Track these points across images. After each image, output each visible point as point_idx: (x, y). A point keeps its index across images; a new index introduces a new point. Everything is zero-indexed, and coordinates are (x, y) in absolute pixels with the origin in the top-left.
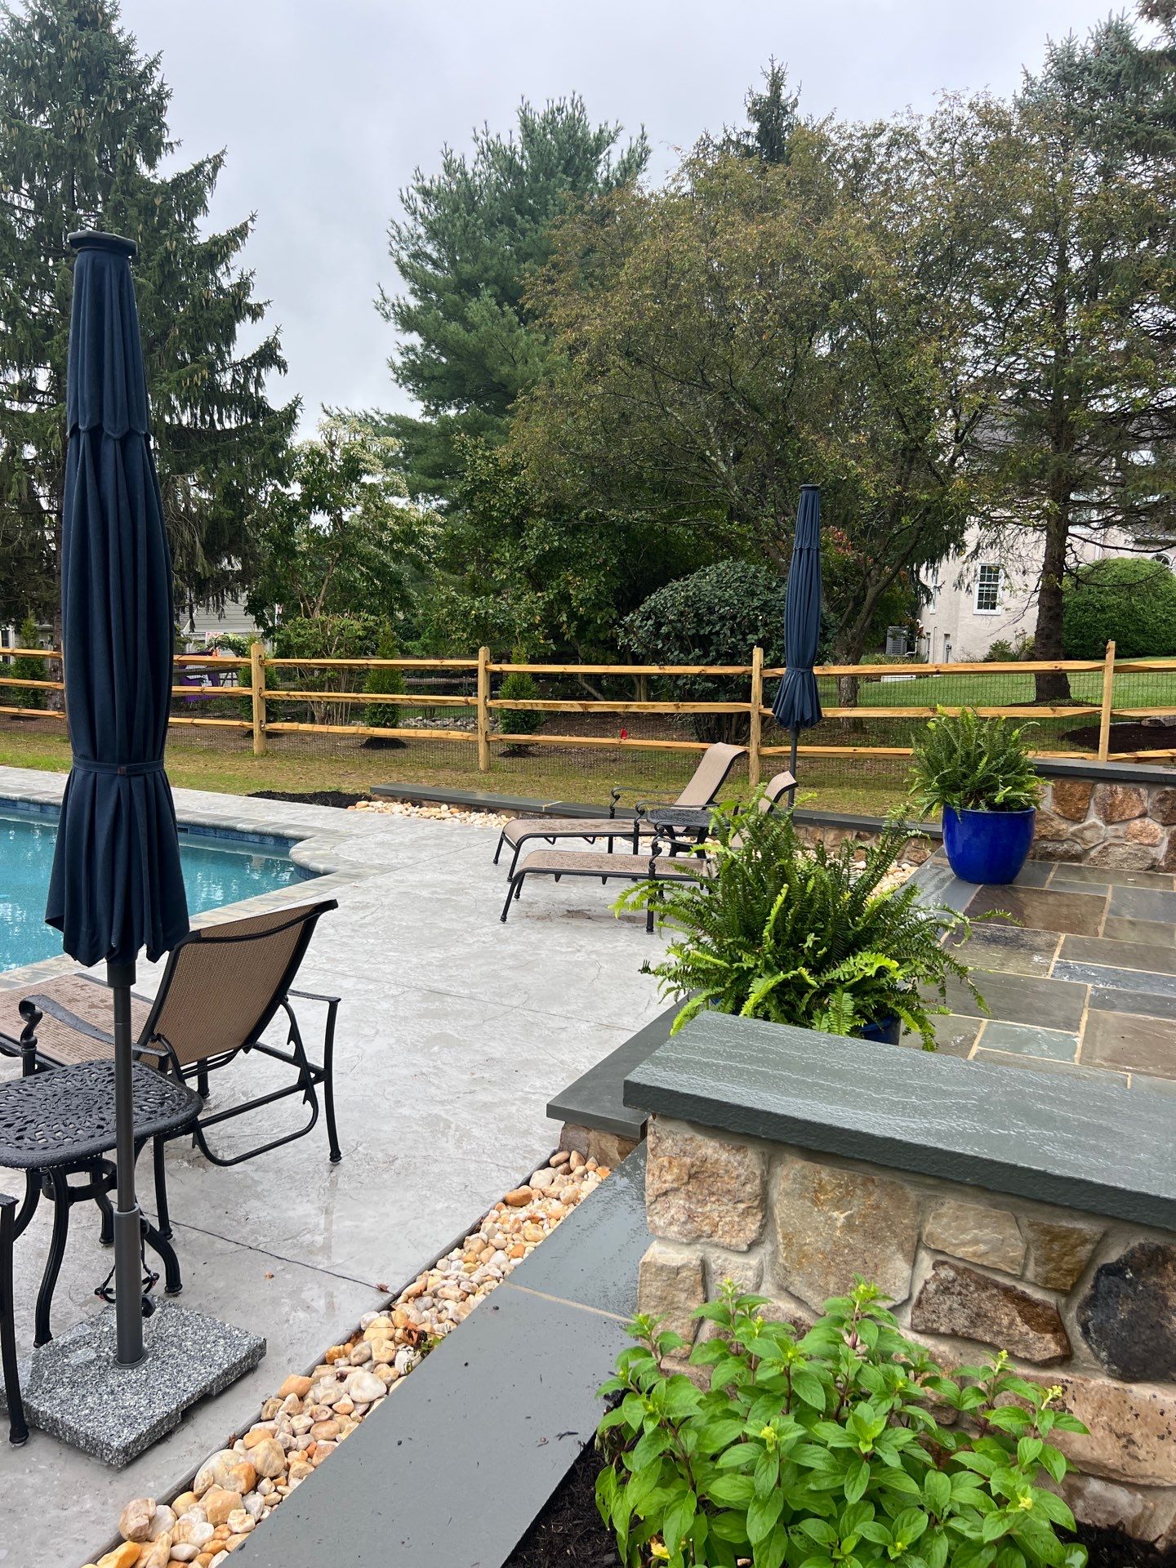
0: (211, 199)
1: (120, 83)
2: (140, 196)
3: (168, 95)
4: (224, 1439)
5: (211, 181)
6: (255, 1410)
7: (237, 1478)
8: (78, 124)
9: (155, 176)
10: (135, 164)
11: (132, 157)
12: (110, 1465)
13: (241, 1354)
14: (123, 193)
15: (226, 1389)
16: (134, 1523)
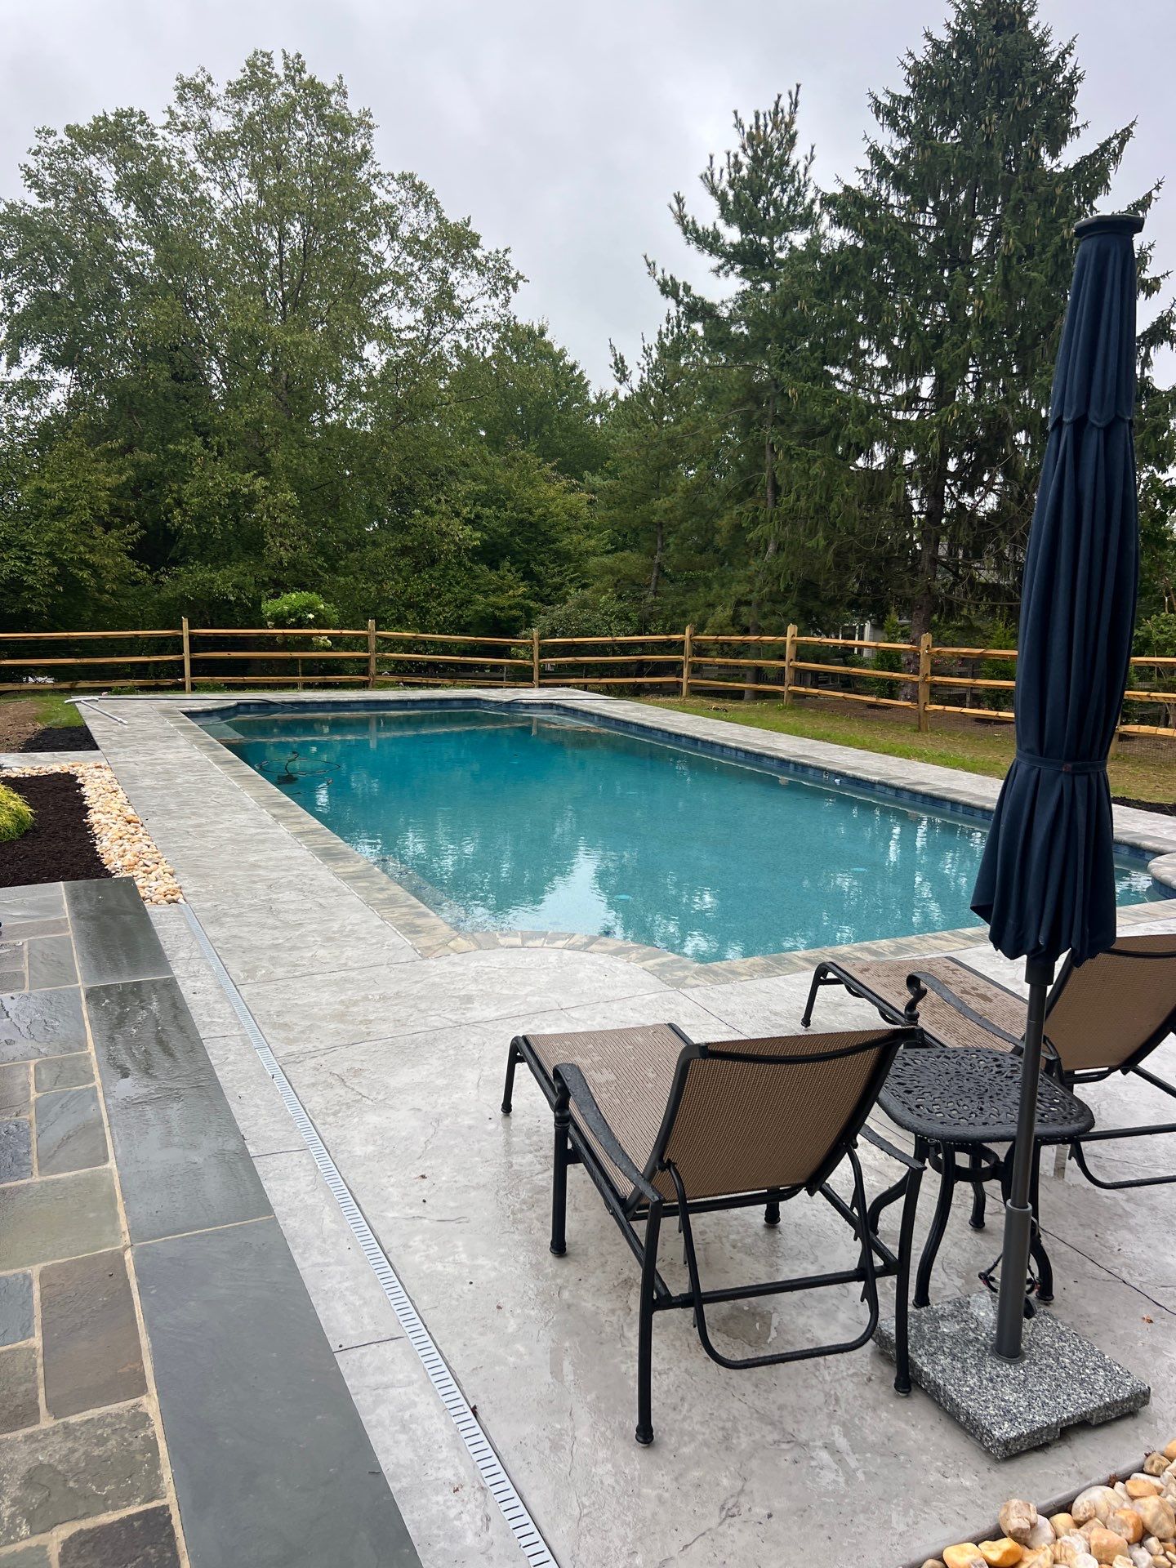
0: (1115, 177)
1: (1032, 79)
2: (1041, 189)
3: (1080, 78)
4: (1104, 1475)
5: (1116, 157)
6: (1136, 1459)
7: (1123, 1524)
8: (988, 131)
9: (1058, 165)
10: (1040, 157)
11: (1037, 151)
12: (987, 1451)
13: (1123, 1393)
14: (1025, 190)
15: (1105, 1423)
16: (1015, 1522)
